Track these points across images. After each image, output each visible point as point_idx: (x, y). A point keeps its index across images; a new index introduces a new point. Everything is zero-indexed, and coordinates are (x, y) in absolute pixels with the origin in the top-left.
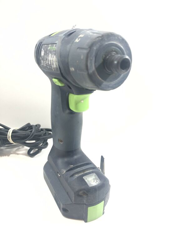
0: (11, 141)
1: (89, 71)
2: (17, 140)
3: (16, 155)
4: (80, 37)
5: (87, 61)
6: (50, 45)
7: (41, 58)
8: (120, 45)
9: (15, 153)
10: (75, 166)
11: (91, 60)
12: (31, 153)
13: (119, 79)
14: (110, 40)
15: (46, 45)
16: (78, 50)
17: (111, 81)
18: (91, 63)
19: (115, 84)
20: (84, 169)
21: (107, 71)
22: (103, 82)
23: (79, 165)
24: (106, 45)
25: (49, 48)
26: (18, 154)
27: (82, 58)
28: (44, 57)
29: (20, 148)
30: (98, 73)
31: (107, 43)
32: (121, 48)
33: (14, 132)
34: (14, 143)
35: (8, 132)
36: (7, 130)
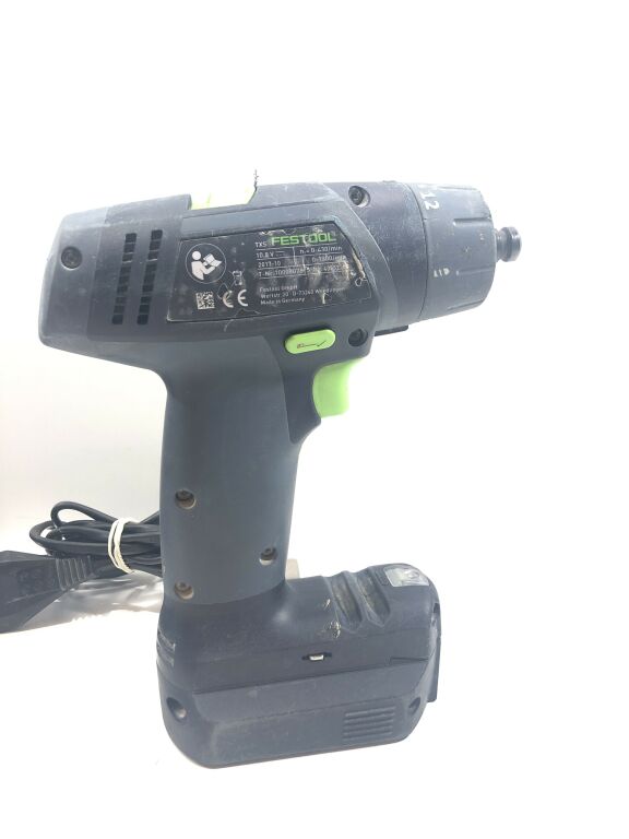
0: (120, 564)
2: (137, 558)
3: (131, 613)
7: (184, 288)
9: (125, 606)
16: (454, 224)
25: (272, 242)
26: (137, 609)
29: (141, 591)
33: (129, 529)
34: (127, 570)
35: (109, 529)
36: (107, 525)
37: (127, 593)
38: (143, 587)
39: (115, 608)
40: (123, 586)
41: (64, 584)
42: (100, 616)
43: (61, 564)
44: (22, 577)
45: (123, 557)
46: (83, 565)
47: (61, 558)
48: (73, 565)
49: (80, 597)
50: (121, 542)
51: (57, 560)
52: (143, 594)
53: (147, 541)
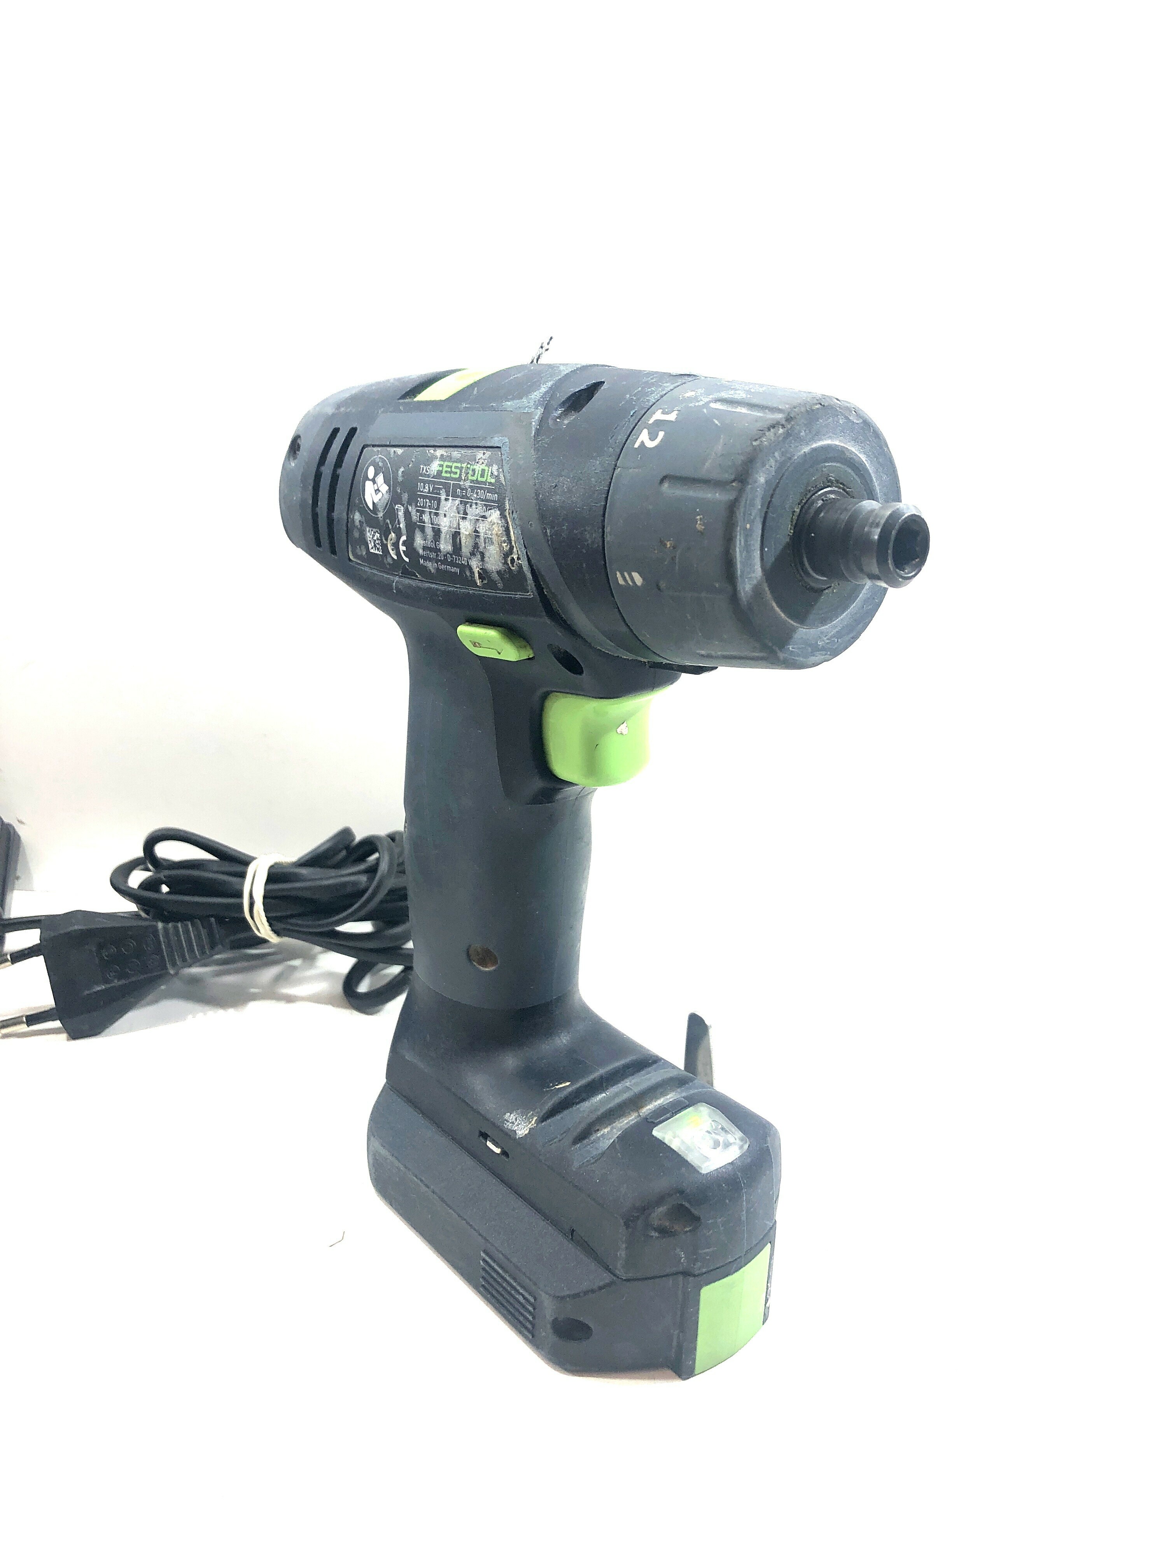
0: (262, 927)
1: (740, 587)
2: (293, 921)
3: (282, 1006)
4: (659, 424)
5: (729, 539)
6: (439, 452)
7: (357, 517)
8: (853, 449)
9: (270, 994)
10: (582, 1082)
11: (748, 534)
12: (363, 987)
13: (853, 607)
14: (817, 435)
15: (400, 451)
16: (666, 485)
17: (824, 621)
18: (747, 548)
19: (839, 635)
20: (637, 1090)
21: (808, 574)
22: (794, 630)
23: (601, 1077)
24: (805, 454)
25: (435, 467)
26: (290, 999)
27: (699, 527)
28: (391, 513)
29: (294, 968)
30: (772, 592)
31: (806, 449)
32: (862, 464)
33: (276, 876)
34: (274, 939)
35: (243, 875)
36: (238, 868)
37: (273, 971)
38: (297, 962)
39: (254, 997)
40: (264, 961)
41: (174, 964)
42: (231, 1011)
43: (166, 930)
44: (104, 953)
45: (269, 920)
46: (204, 932)
47: (165, 920)
48: (187, 932)
49: (195, 980)
50: (265, 897)
51: (160, 925)
52: (298, 975)
53: (308, 894)
